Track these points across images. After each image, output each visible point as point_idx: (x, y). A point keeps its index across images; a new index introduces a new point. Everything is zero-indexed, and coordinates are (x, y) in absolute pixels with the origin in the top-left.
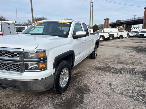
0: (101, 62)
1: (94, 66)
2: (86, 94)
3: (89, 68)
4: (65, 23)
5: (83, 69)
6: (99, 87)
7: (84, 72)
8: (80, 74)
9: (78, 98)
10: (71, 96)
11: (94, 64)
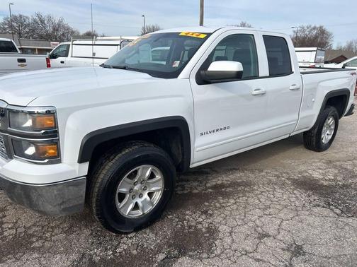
0: (338, 163)
1: (300, 173)
2: (191, 256)
3: (276, 176)
4: (194, 36)
5: (251, 177)
6: (248, 248)
7: (247, 184)
8: (228, 189)
9: (156, 261)
10: (143, 249)
11: (303, 168)
